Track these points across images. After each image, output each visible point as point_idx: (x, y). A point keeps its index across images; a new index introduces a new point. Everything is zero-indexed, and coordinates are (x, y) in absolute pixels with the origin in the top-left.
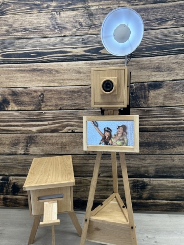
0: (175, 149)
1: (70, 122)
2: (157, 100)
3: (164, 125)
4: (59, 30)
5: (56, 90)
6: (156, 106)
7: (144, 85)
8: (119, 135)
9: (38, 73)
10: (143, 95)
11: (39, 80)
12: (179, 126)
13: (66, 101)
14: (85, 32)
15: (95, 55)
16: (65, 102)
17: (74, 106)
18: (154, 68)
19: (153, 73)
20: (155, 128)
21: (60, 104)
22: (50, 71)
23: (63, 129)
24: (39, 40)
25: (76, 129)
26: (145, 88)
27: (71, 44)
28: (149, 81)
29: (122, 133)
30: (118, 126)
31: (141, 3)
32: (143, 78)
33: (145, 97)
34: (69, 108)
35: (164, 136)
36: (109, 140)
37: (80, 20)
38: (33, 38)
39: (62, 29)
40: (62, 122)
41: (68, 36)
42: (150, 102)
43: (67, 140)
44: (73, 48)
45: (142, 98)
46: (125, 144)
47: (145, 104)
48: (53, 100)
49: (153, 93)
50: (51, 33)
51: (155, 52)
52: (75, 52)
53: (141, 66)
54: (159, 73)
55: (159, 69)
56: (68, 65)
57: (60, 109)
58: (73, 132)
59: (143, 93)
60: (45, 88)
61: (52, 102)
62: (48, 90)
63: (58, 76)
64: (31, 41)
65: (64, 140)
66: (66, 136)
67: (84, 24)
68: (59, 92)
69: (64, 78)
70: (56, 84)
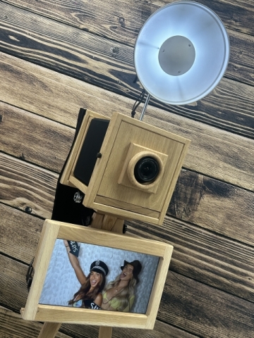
0: (215, 329)
1: (31, 190)
2: (211, 217)
3: (208, 270)
4: (78, 16)
5: (30, 118)
6: (206, 227)
7: (197, 178)
8: (123, 284)
9: (9, 74)
10: (189, 196)
11: (4, 88)
12: (238, 285)
13: (39, 147)
14: (124, 38)
15: (127, 87)
16: (36, 148)
17: (50, 162)
18: (227, 155)
19: (221, 164)
20: (189, 269)
21: (25, 148)
22: (31, 80)
23: (9, 199)
24: (35, 17)
25: (36, 209)
26: (197, 184)
27: (91, 48)
28: (210, 174)
29: (129, 281)
30: (126, 263)
31: (245, 30)
32: (199, 165)
33: (192, 203)
34: (40, 163)
35: (202, 294)
36: (97, 294)
37: (124, 13)
38: (25, 9)
39: (85, 16)
40: (15, 184)
41: (90, 32)
42: (197, 214)
43: (10, 223)
44: (91, 57)
45: (185, 202)
46: (127, 308)
47: (187, 215)
48: (15, 135)
49: (207, 200)
50: (62, 14)
51: (240, 127)
52: (93, 65)
53: (203, 141)
54: (233, 168)
55: (235, 160)
56: (69, 84)
57: (22, 158)
58: (27, 211)
59: (189, 192)
60: (10, 107)
61: (12, 140)
62: (13, 113)
63: (43, 96)
64: (19, 14)
65: (5, 221)
66: (10, 214)
67: (128, 23)
68: (34, 126)
69: (52, 104)
70: (33, 108)
